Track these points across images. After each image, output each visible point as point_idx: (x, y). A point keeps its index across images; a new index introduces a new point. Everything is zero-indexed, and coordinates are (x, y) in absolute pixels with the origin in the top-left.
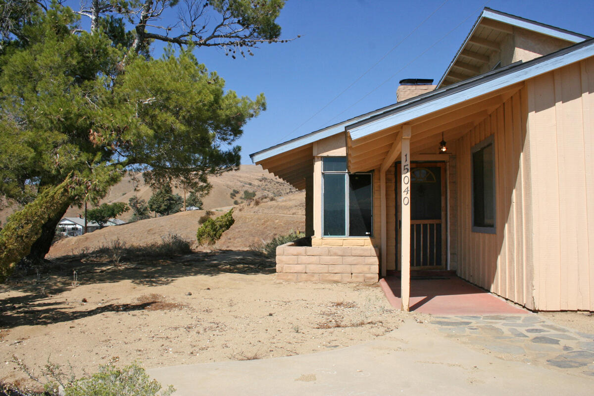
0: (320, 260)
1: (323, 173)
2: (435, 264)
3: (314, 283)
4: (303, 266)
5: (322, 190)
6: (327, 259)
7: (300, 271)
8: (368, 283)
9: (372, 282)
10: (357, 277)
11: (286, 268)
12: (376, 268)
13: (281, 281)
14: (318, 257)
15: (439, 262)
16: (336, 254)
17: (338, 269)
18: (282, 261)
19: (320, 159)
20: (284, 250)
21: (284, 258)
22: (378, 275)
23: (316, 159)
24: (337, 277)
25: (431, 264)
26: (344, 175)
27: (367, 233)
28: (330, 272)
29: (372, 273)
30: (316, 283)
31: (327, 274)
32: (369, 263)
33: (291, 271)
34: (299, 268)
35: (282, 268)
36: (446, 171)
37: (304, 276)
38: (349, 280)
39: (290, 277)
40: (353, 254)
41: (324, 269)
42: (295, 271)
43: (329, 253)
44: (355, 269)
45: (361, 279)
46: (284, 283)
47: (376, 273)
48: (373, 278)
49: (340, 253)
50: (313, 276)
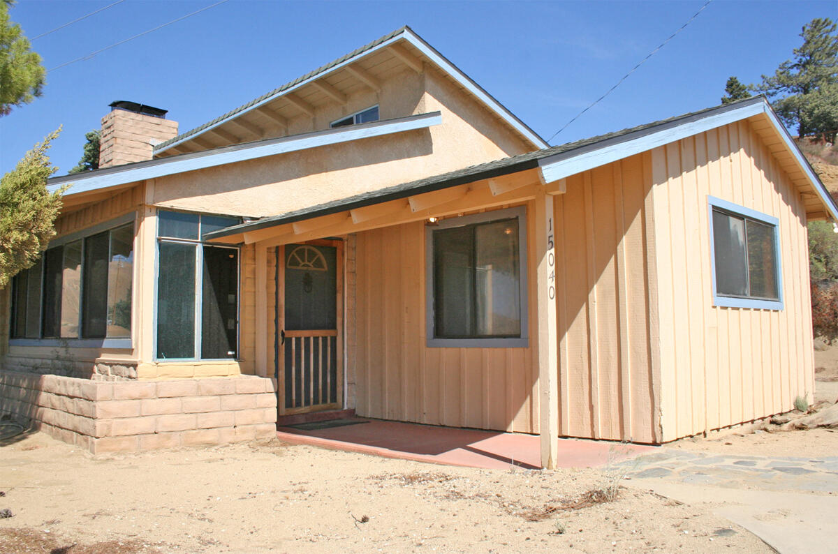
0: (182, 404)
1: (159, 240)
2: (329, 400)
3: (172, 451)
4: (152, 419)
5: (156, 273)
6: (196, 402)
7: (146, 431)
8: (262, 441)
9: (267, 438)
10: (243, 432)
11: (118, 427)
12: (272, 415)
13: (109, 455)
14: (179, 399)
15: (334, 399)
16: (210, 393)
17: (212, 420)
18: (107, 413)
19: (154, 211)
20: (113, 387)
21: (113, 406)
22: (275, 425)
23: (147, 211)
24: (211, 436)
25: (324, 401)
26: (194, 248)
27: (230, 353)
28: (200, 427)
29: (267, 423)
30: (176, 451)
31: (194, 432)
32: (262, 405)
33: (128, 432)
34: (143, 424)
35: (109, 428)
36: (343, 255)
37: (153, 439)
38: (231, 439)
39: (125, 444)
40: (238, 392)
41: (188, 421)
42: (136, 432)
43: (199, 392)
44: (240, 418)
45: (250, 436)
46: (116, 458)
47: (273, 423)
48: (267, 432)
49: (217, 390)
50: (169, 438)
